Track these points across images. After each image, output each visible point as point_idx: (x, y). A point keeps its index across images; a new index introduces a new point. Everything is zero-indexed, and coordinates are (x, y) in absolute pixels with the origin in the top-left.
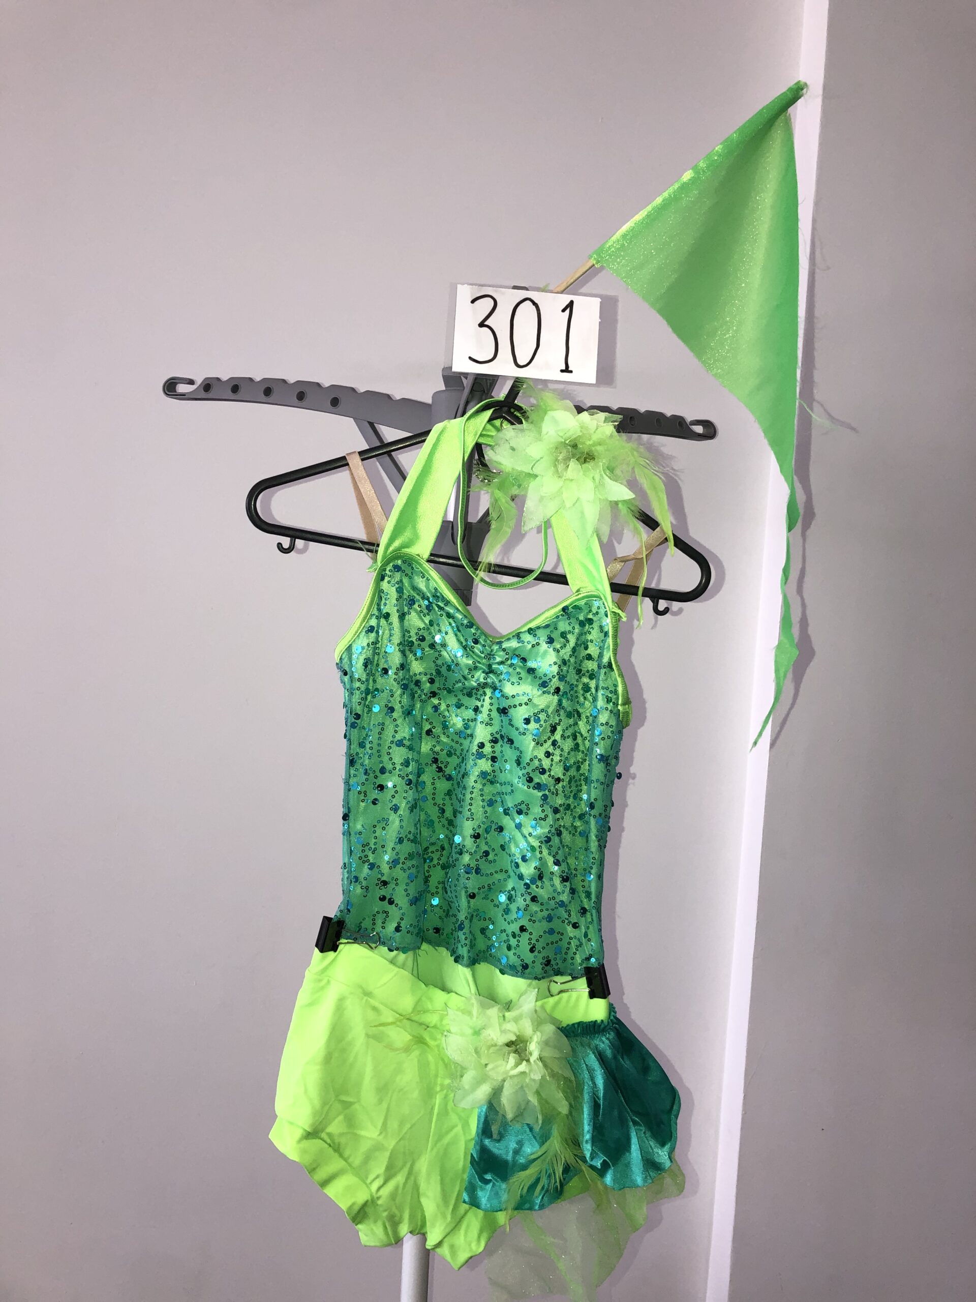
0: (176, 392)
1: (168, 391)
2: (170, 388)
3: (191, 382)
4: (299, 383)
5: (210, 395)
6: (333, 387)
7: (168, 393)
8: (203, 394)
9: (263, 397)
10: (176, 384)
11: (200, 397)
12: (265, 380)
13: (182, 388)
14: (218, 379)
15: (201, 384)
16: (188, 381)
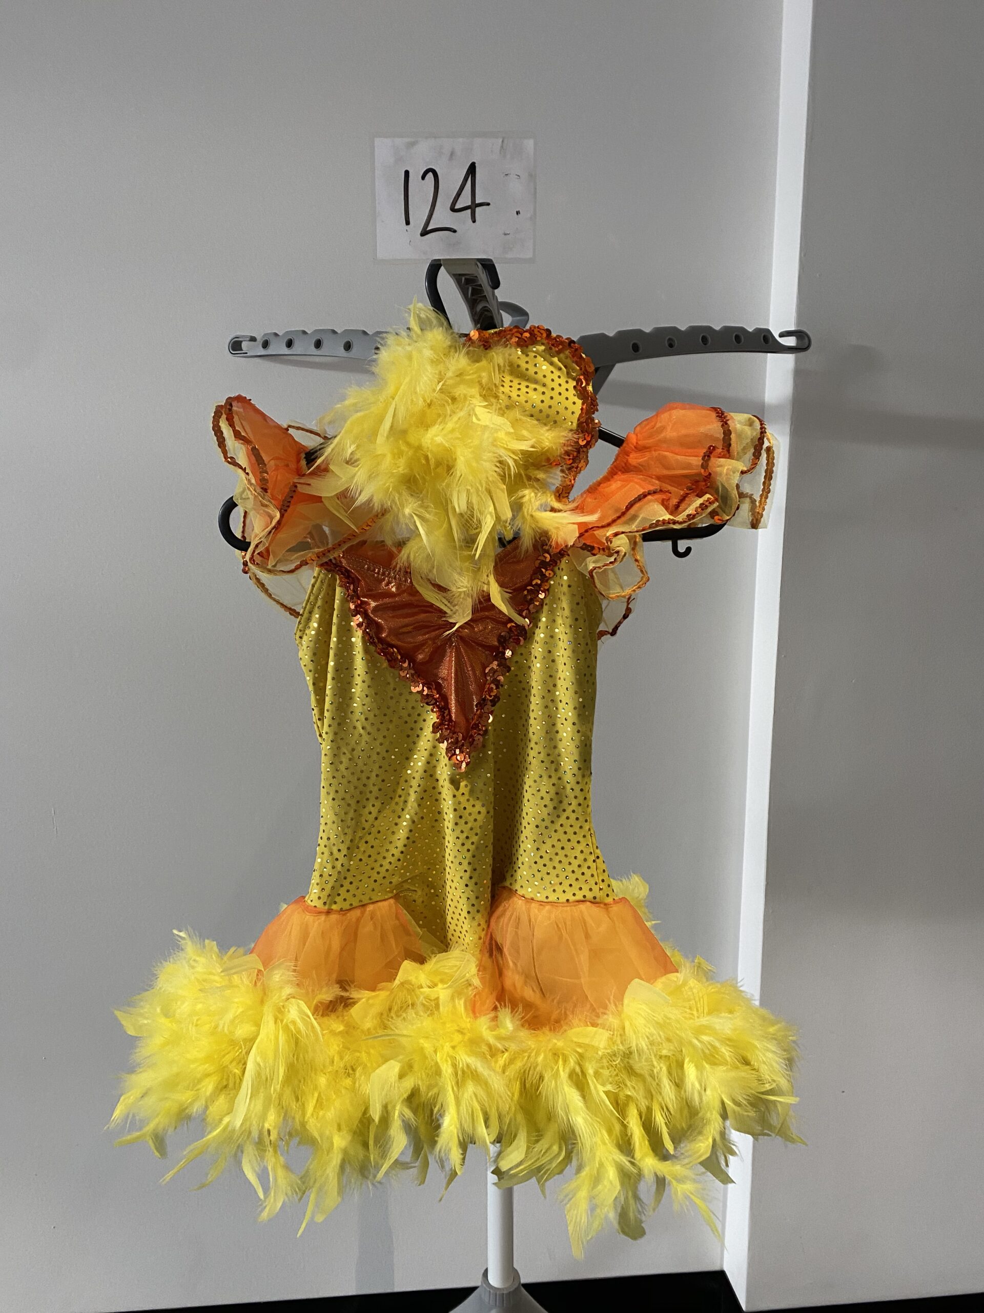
0: (242, 350)
1: (233, 350)
2: (236, 346)
3: (253, 339)
4: (347, 332)
5: (270, 351)
7: (233, 352)
8: (263, 352)
9: (312, 350)
10: (241, 342)
11: (259, 354)
12: (316, 331)
13: (244, 345)
14: (276, 335)
15: (260, 342)
16: (248, 339)
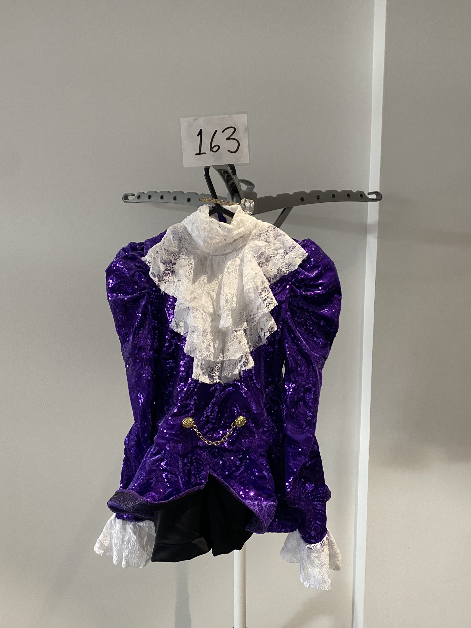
0: (128, 200)
2: (126, 198)
3: (133, 195)
4: (174, 192)
5: (141, 200)
6: (188, 193)
7: (124, 201)
8: (138, 200)
9: (160, 200)
10: (128, 196)
11: (136, 201)
12: (161, 192)
13: (130, 198)
14: (143, 193)
15: (136, 196)
16: (131, 195)
